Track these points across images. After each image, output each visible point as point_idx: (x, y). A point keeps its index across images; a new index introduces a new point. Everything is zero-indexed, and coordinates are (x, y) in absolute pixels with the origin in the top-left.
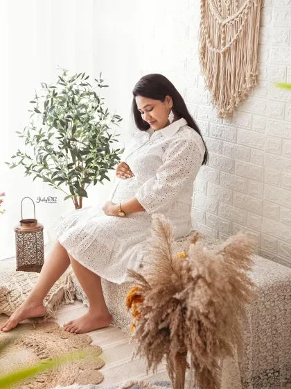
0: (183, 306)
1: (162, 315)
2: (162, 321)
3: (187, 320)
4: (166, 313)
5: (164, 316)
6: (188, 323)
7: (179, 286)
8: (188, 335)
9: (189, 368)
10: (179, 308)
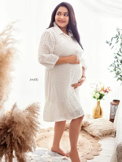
0: (11, 134)
1: (2, 139)
2: (2, 141)
3: (12, 139)
4: (3, 138)
5: (3, 139)
6: (13, 140)
7: (8, 125)
8: (13, 145)
9: (14, 157)
10: (9, 134)
